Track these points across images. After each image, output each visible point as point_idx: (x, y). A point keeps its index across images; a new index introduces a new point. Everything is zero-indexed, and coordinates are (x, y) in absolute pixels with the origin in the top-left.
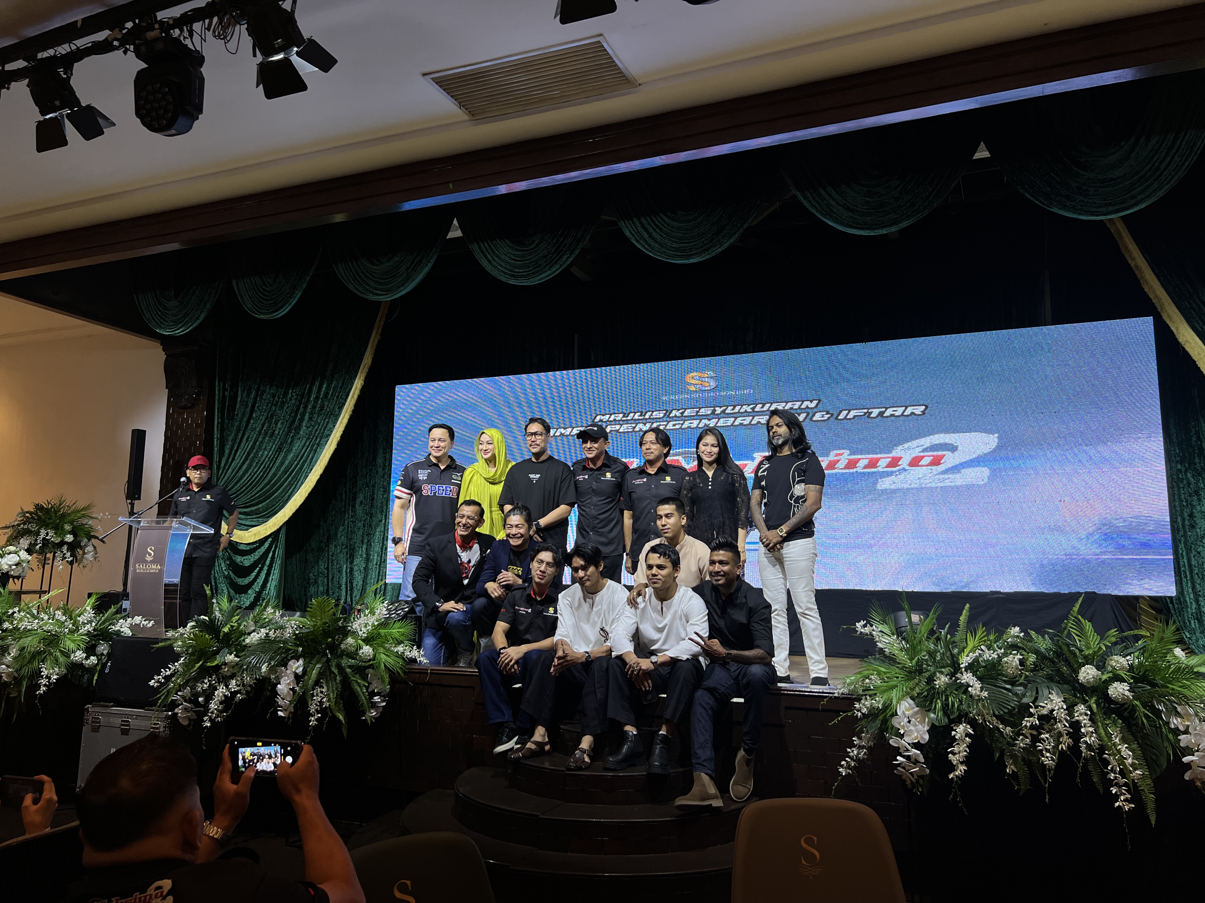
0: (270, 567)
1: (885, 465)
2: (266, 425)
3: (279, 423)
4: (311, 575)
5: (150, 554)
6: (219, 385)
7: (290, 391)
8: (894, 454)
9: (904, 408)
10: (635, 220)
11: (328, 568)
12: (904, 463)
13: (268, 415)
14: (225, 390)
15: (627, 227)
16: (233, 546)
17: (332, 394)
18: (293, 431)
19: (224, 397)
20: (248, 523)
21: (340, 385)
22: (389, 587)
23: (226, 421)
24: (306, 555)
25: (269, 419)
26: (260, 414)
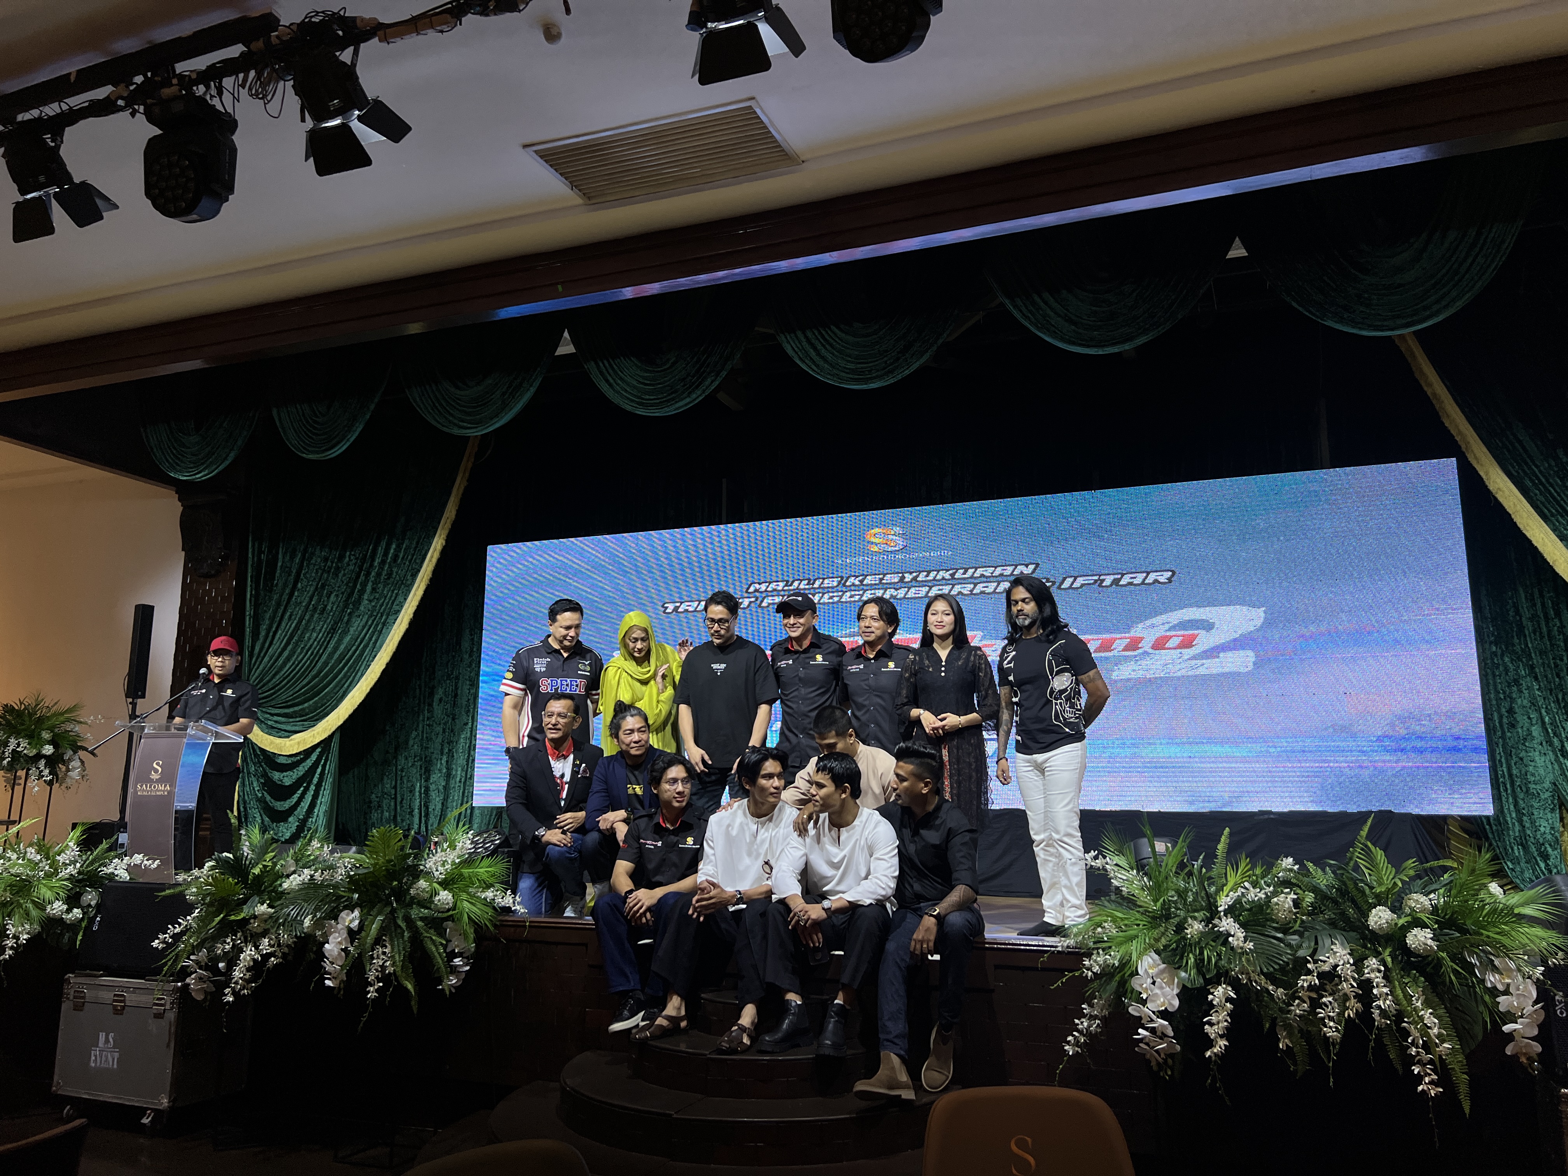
0: (319, 786)
1: (1121, 648)
2: (315, 598)
3: (333, 596)
4: (374, 796)
5: (156, 771)
6: (253, 546)
7: (348, 553)
8: (1132, 634)
9: (1145, 575)
10: (799, 334)
11: (395, 787)
12: (1146, 645)
13: (317, 585)
14: (260, 552)
15: (788, 342)
16: (269, 759)
17: (403, 558)
18: (351, 606)
19: (260, 560)
20: (289, 728)
21: (413, 546)
22: (477, 812)
23: (262, 592)
24: (366, 770)
25: (319, 590)
26: (307, 584)
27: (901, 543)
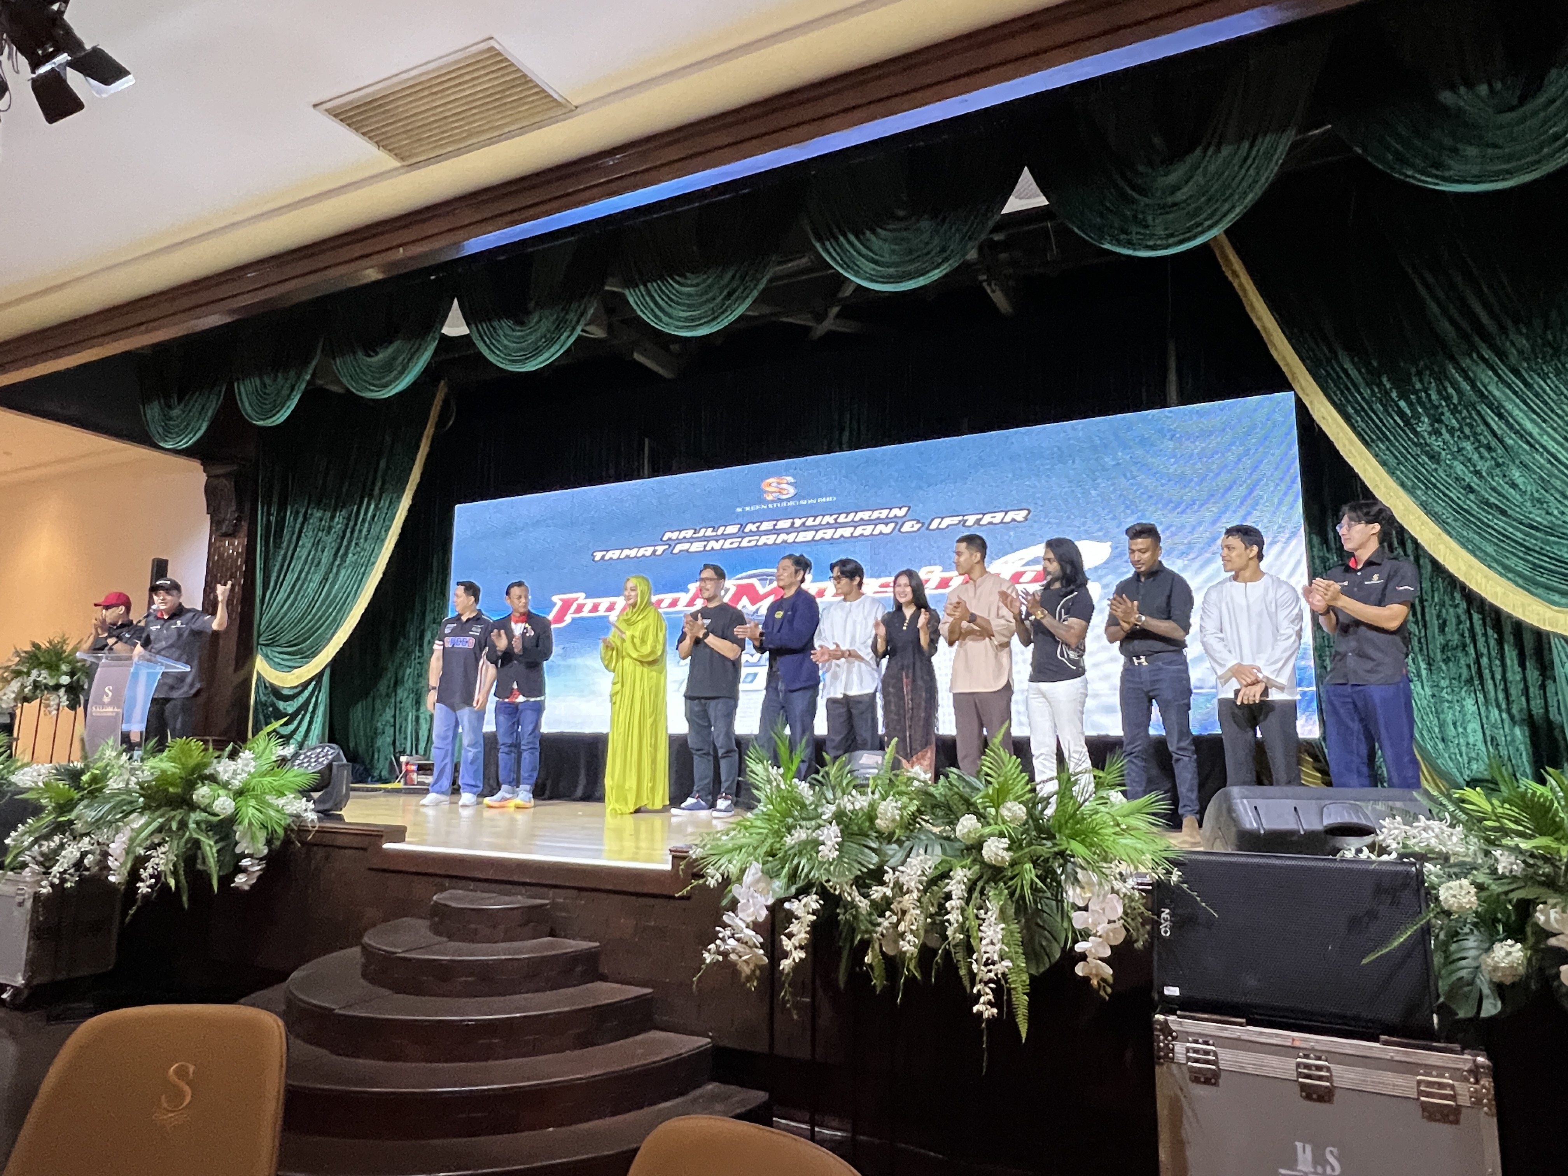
0: (313, 714)
2: (312, 553)
3: (325, 551)
5: (107, 695)
6: (262, 509)
7: (337, 514)
9: (1003, 514)
13: (314, 542)
14: (269, 514)
15: (632, 296)
16: (275, 691)
18: (339, 559)
19: (269, 522)
20: (291, 664)
21: (388, 504)
23: (270, 551)
25: (315, 546)
26: (306, 541)
27: (792, 491)
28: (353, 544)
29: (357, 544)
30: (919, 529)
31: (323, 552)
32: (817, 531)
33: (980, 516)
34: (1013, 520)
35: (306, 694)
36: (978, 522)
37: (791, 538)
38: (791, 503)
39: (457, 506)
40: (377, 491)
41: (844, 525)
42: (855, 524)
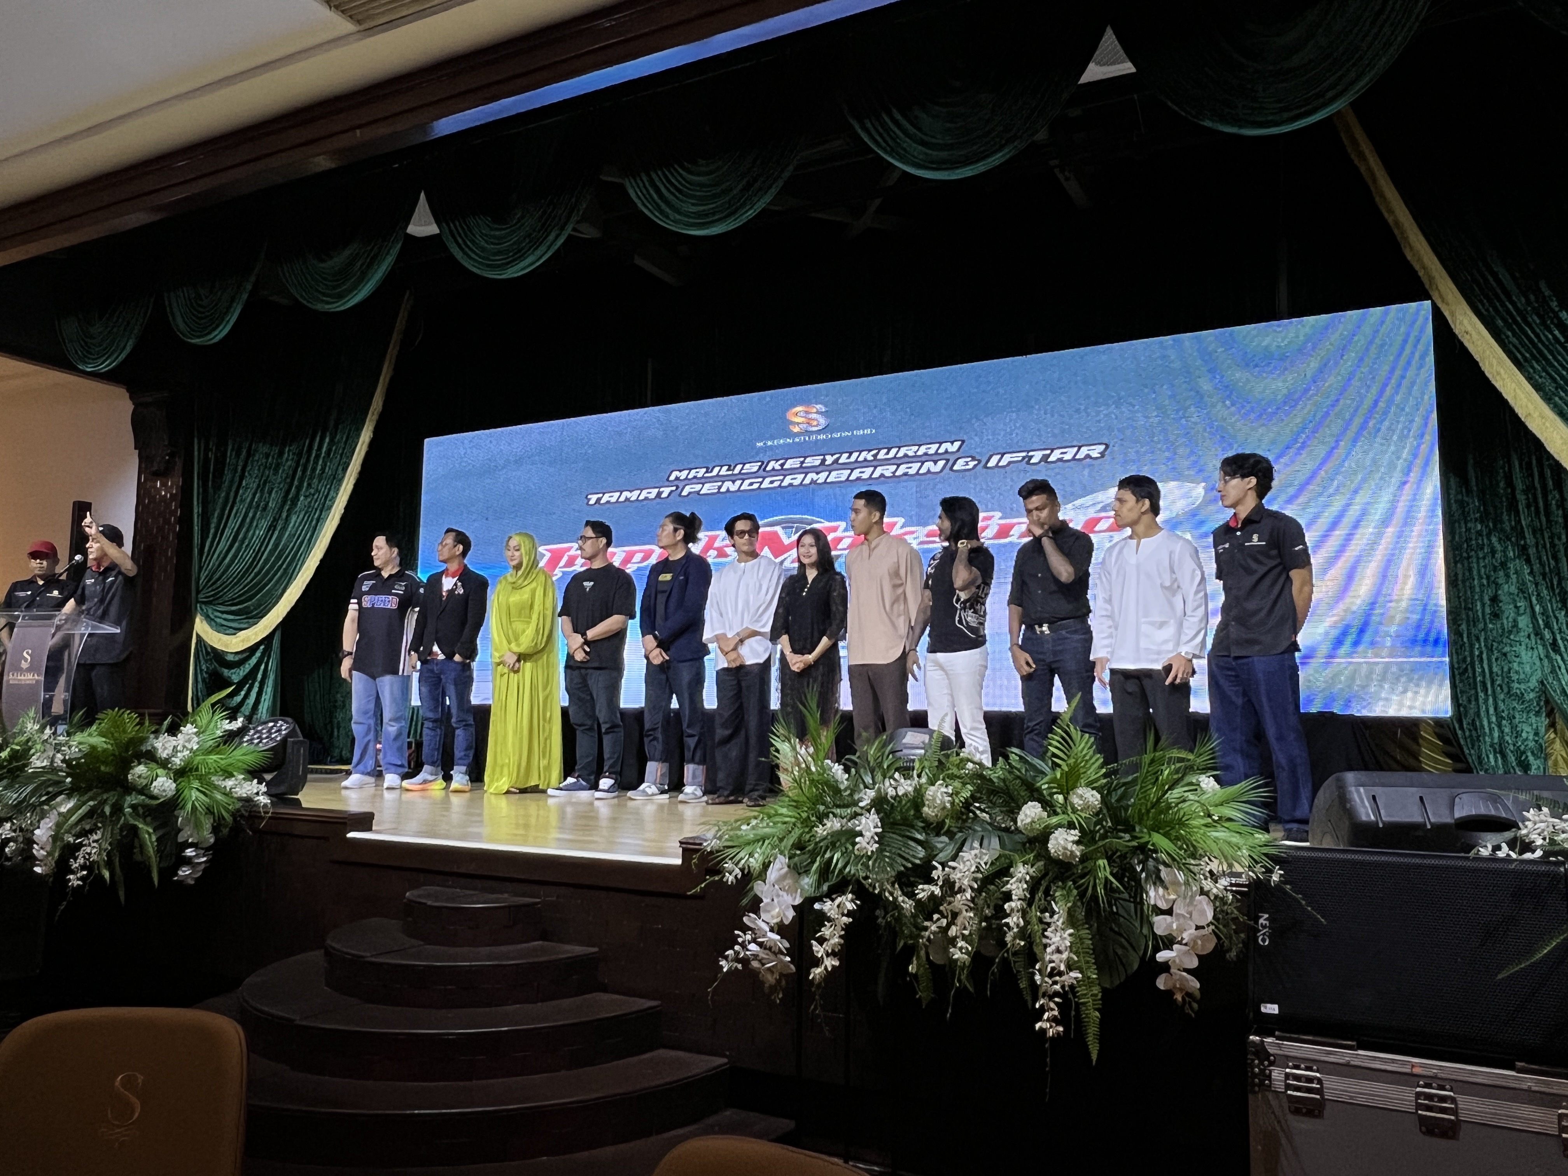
0: (262, 683)
3: (273, 492)
5: (27, 660)
6: (199, 443)
7: (286, 449)
10: (644, 176)
13: (260, 482)
14: (207, 449)
17: (335, 451)
18: (289, 502)
19: (207, 459)
20: (235, 625)
21: (345, 439)
23: (211, 491)
26: (250, 482)
27: (823, 421)
28: (305, 484)
29: (309, 485)
30: (975, 466)
31: (270, 493)
32: (852, 470)
33: (1048, 452)
34: (1088, 456)
35: (254, 660)
36: (1045, 458)
37: (822, 477)
38: (822, 437)
39: (426, 440)
40: (332, 424)
41: (886, 462)
42: (897, 462)
